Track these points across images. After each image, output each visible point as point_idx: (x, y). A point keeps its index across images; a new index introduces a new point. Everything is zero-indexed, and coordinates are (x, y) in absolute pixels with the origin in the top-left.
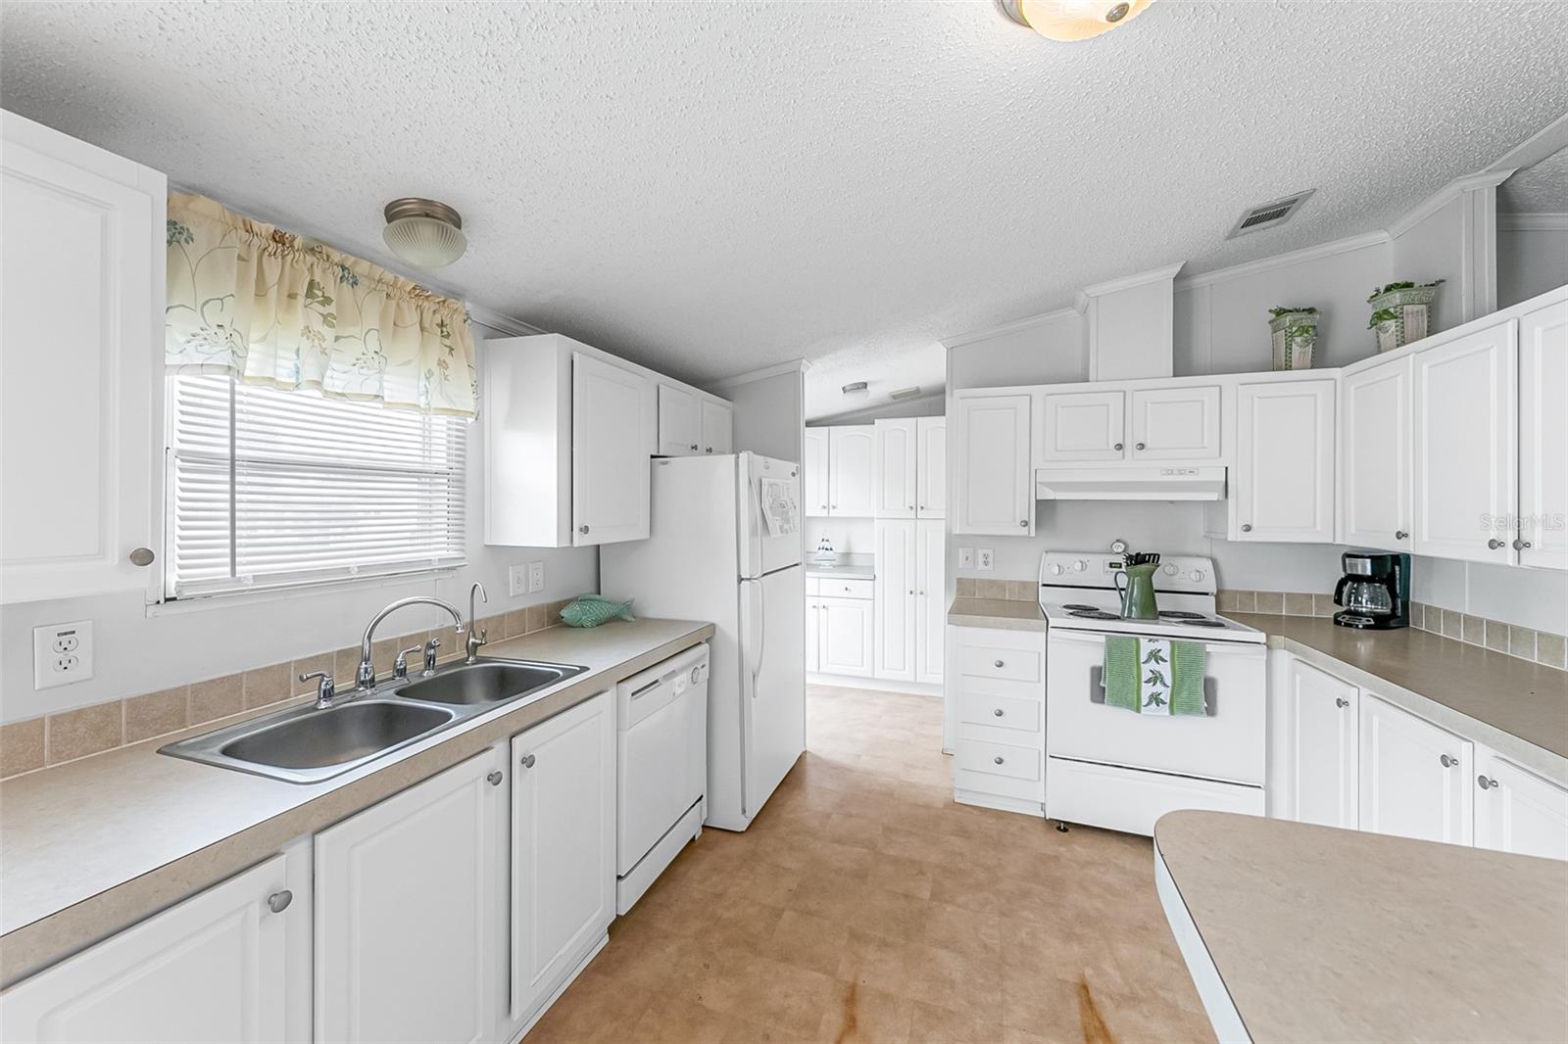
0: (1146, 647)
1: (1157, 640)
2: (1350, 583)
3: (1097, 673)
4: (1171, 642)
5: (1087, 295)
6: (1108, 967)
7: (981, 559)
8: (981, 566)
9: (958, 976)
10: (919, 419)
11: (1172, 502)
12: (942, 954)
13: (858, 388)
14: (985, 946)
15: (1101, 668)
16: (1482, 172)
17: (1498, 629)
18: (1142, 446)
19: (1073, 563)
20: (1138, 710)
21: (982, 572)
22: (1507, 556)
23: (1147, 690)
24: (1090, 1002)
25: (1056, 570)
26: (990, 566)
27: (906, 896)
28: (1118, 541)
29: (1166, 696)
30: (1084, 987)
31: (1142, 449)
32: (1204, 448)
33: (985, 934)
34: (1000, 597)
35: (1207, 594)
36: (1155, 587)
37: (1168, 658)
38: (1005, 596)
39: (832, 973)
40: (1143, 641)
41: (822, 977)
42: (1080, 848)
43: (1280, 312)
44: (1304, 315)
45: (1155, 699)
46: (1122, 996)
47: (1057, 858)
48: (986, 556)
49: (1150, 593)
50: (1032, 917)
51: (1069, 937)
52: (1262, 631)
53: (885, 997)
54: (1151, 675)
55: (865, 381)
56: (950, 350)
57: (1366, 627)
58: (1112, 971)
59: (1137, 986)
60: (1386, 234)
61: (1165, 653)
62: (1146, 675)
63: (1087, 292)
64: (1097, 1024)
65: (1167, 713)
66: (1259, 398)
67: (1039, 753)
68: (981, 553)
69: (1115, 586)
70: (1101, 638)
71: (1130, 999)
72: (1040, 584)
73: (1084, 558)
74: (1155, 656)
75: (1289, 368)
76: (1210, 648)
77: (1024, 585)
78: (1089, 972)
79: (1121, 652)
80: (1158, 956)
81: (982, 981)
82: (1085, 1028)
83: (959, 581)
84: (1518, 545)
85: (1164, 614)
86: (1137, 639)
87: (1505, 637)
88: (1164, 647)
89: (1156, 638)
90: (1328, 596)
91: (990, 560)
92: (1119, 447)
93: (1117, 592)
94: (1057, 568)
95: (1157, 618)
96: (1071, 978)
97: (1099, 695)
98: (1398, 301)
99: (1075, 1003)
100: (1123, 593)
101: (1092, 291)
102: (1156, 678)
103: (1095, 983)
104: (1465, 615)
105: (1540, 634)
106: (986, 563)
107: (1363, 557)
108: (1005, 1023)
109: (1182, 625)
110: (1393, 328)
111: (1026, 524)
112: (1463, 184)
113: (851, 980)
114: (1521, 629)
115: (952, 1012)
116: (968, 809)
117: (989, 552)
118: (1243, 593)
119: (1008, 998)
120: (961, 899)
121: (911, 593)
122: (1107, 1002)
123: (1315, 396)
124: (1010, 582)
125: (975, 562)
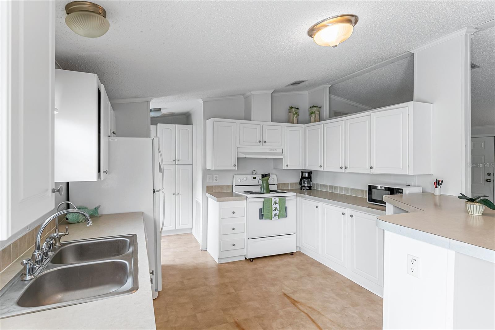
0: (274, 200)
1: (276, 198)
2: (303, 179)
3: (261, 210)
4: (279, 198)
5: (251, 93)
6: (286, 288)
7: (215, 179)
8: (214, 181)
9: (258, 306)
10: (176, 125)
11: (266, 158)
12: (251, 303)
13: (158, 110)
14: (258, 296)
15: (262, 209)
16: (328, 84)
17: (332, 187)
18: (265, 142)
19: (244, 177)
20: (271, 219)
21: (215, 183)
22: (343, 170)
23: (274, 213)
24: (288, 297)
25: (239, 181)
26: (218, 181)
27: (228, 294)
28: (254, 170)
29: (277, 214)
30: (285, 294)
31: (265, 143)
32: (278, 143)
33: (256, 293)
34: (221, 191)
35: (275, 185)
36: (269, 184)
37: (278, 203)
38: (222, 191)
39: (227, 322)
40: (273, 198)
41: (225, 324)
42: (259, 264)
43: (292, 108)
44: (296, 109)
45: (276, 215)
46: (293, 292)
47: (256, 268)
48: (216, 177)
49: (268, 185)
50: (262, 284)
51: (274, 285)
52: (295, 193)
53: (246, 320)
54: (274, 208)
55: (160, 108)
56: (204, 102)
57: (307, 190)
58: (287, 288)
59: (293, 289)
60: (307, 92)
61: (277, 202)
62: (273, 209)
63: (251, 92)
64: (293, 300)
65: (278, 219)
66: (290, 130)
67: (245, 239)
68: (215, 176)
69: (258, 184)
70: (263, 200)
71: (294, 292)
72: (234, 185)
73: (246, 176)
74: (275, 203)
75: (293, 123)
76: (287, 198)
77: (228, 186)
78: (283, 291)
79: (267, 203)
80: (292, 281)
81: (264, 304)
82: (292, 302)
83: (207, 187)
84: (346, 168)
85: (271, 191)
86: (271, 198)
87: (333, 188)
88: (277, 199)
89: (275, 197)
90: (298, 183)
91: (218, 179)
92: (260, 142)
93: (259, 186)
94: (239, 180)
95: (270, 193)
96: (281, 294)
97: (262, 217)
98: (315, 110)
99: (286, 298)
100: (261, 186)
101: (253, 92)
102: (276, 209)
103: (286, 292)
104: (325, 185)
105: (339, 187)
106: (216, 180)
107: (306, 172)
108: (276, 310)
109: (277, 193)
110: (314, 117)
111: (235, 166)
112: (325, 85)
113: (233, 321)
114: (336, 186)
115: (264, 314)
116: (223, 264)
117: (217, 176)
118: (281, 183)
119: (273, 304)
120: (243, 288)
121: (174, 194)
122: (291, 295)
123: (299, 131)
124: (224, 186)
125: (213, 180)
